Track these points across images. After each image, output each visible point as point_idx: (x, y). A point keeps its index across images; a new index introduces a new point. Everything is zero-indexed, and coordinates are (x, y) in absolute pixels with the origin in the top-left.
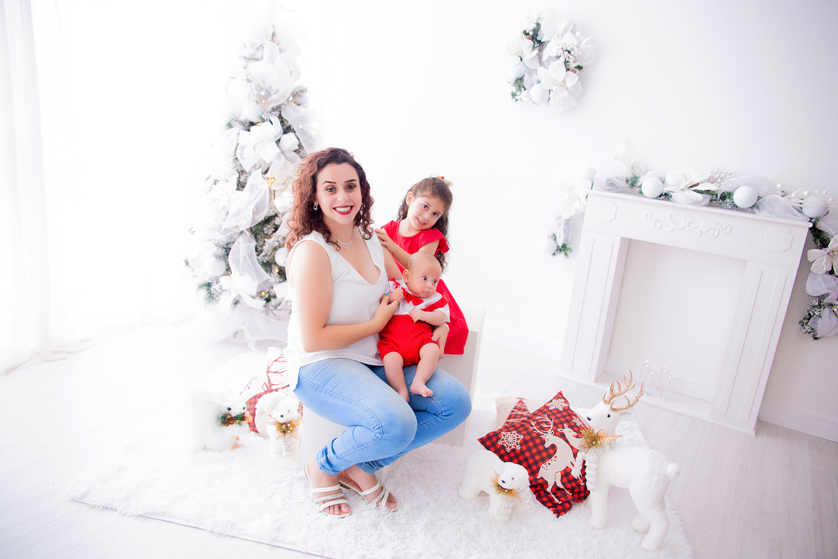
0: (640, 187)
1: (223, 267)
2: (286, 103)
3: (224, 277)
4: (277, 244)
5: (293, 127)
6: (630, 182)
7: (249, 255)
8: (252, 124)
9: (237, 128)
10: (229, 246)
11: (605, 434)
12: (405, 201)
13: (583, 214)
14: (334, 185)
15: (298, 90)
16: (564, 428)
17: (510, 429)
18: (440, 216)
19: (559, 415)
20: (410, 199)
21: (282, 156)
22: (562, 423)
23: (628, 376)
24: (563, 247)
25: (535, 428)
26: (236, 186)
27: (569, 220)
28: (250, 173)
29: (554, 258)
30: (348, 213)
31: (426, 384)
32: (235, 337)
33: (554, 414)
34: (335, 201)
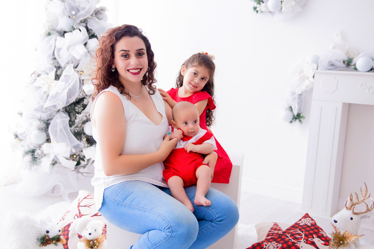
0: (355, 65)
1: (44, 137)
2: (91, 17)
3: (45, 144)
4: (85, 119)
5: (96, 34)
6: (346, 63)
7: (64, 128)
8: (65, 32)
9: (55, 36)
10: (49, 122)
11: (350, 234)
12: (180, 73)
13: (312, 89)
14: (128, 52)
15: (99, 9)
16: (314, 238)
17: (270, 240)
18: (207, 80)
19: (308, 229)
20: (184, 71)
21: (89, 55)
22: (312, 235)
23: (364, 189)
24: (297, 115)
25: (290, 238)
26: (54, 77)
27: (301, 95)
28: (65, 68)
29: (291, 125)
30: (138, 73)
31: (206, 196)
32: (53, 192)
33: (304, 228)
34: (128, 65)
